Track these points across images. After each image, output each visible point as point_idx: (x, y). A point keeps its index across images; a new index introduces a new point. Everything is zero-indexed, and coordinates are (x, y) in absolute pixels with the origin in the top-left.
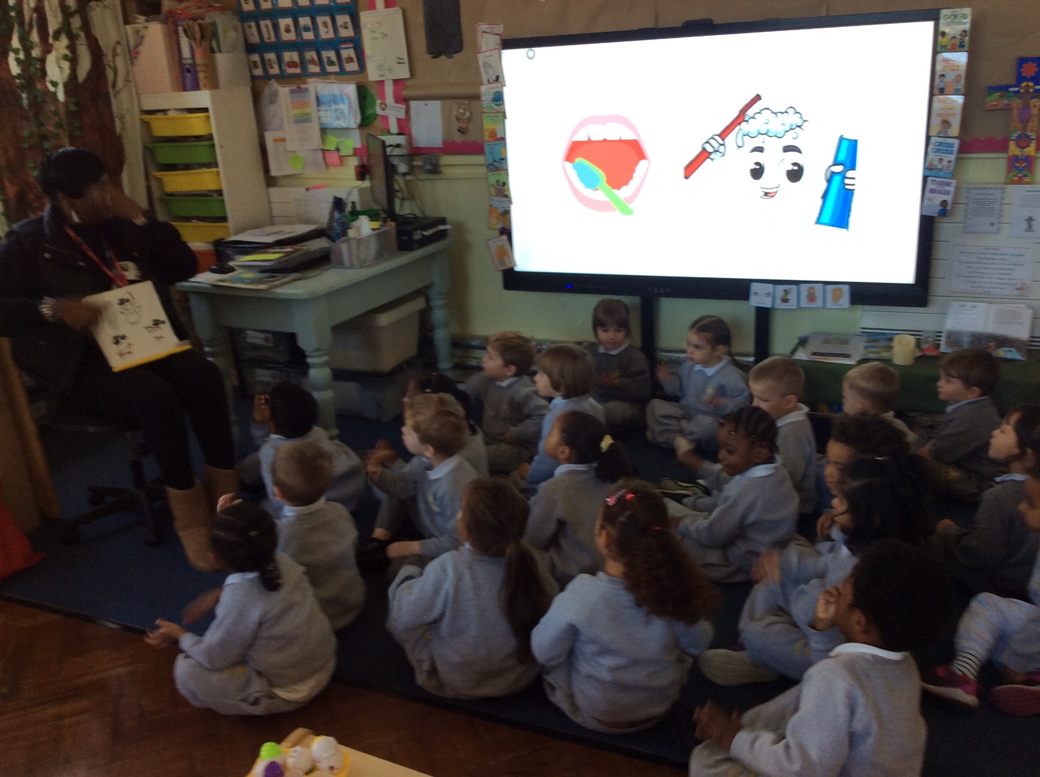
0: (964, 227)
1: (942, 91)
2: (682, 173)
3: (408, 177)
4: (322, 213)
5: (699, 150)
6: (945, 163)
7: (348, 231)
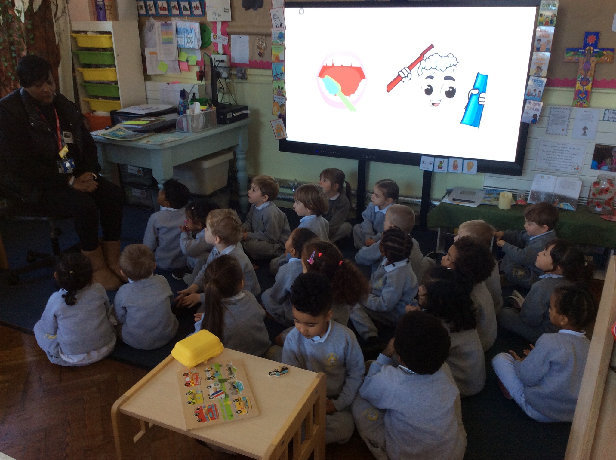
0: (547, 131)
1: (538, 49)
2: (385, 88)
3: (227, 80)
4: (177, 99)
5: (397, 75)
6: (537, 92)
7: (187, 110)
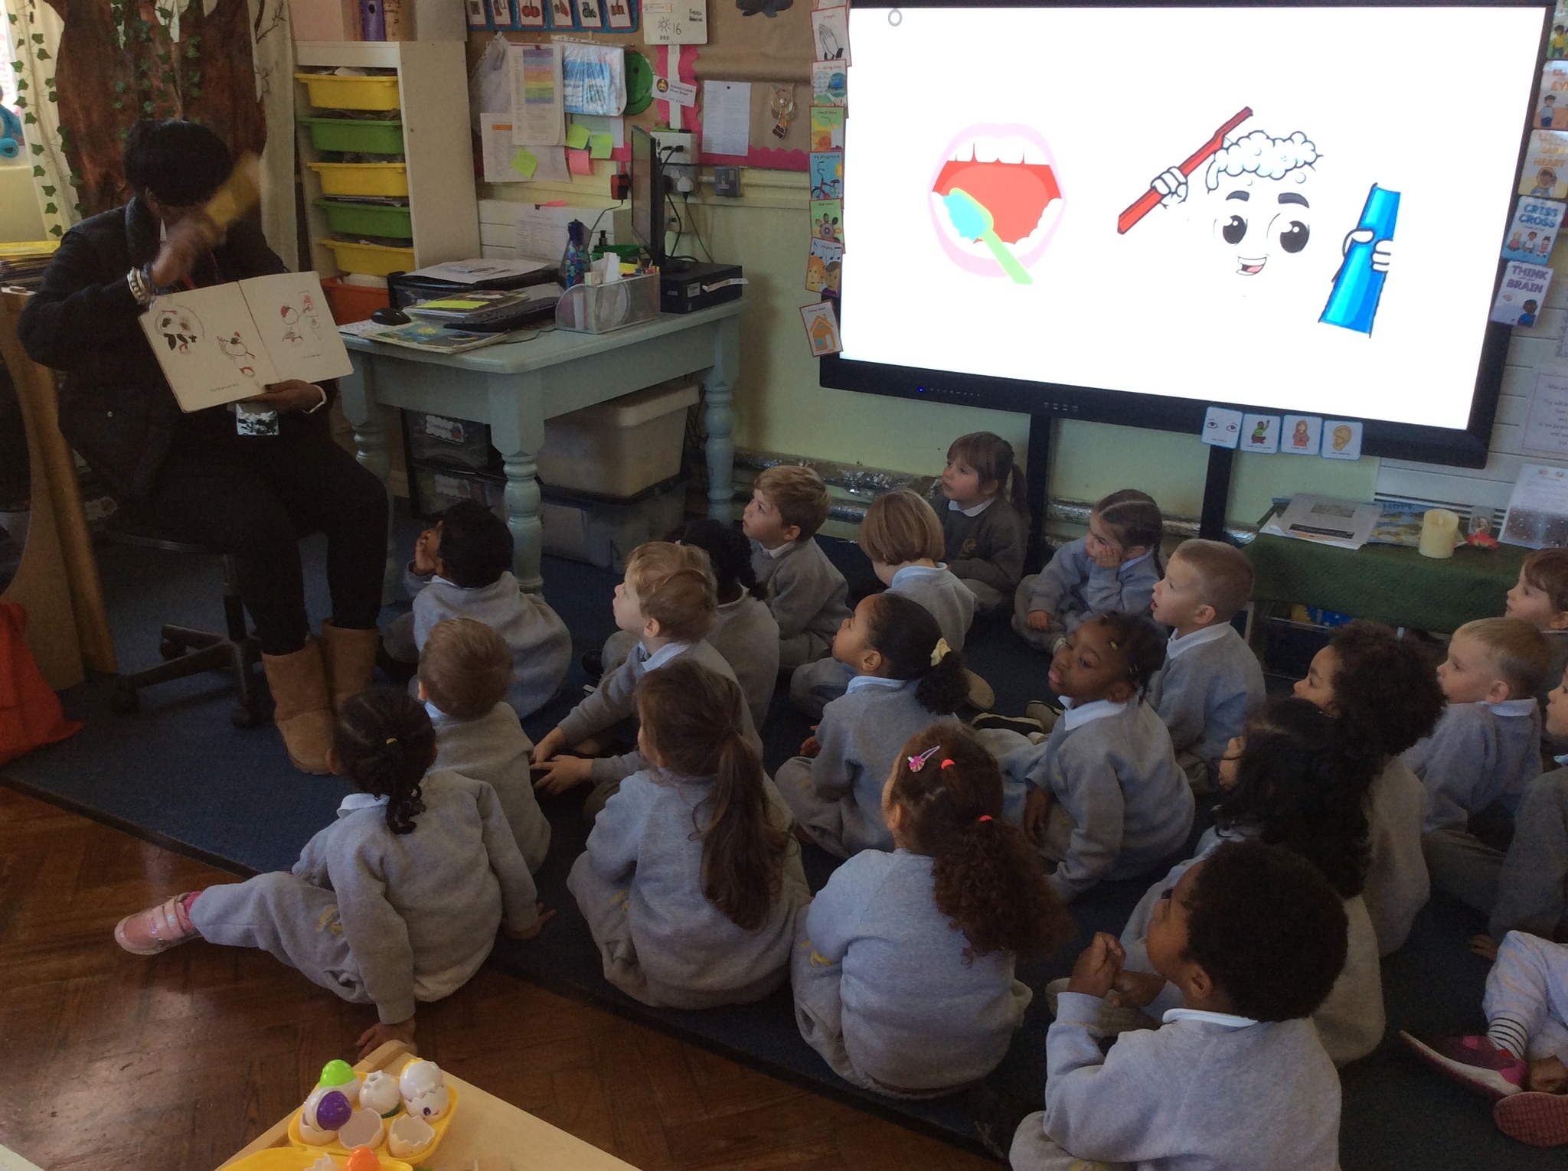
0: (1559, 348)
1: (1547, 123)
2: (1115, 223)
3: (690, 200)
4: (557, 246)
5: (1148, 188)
6: (1539, 240)
7: (586, 274)
